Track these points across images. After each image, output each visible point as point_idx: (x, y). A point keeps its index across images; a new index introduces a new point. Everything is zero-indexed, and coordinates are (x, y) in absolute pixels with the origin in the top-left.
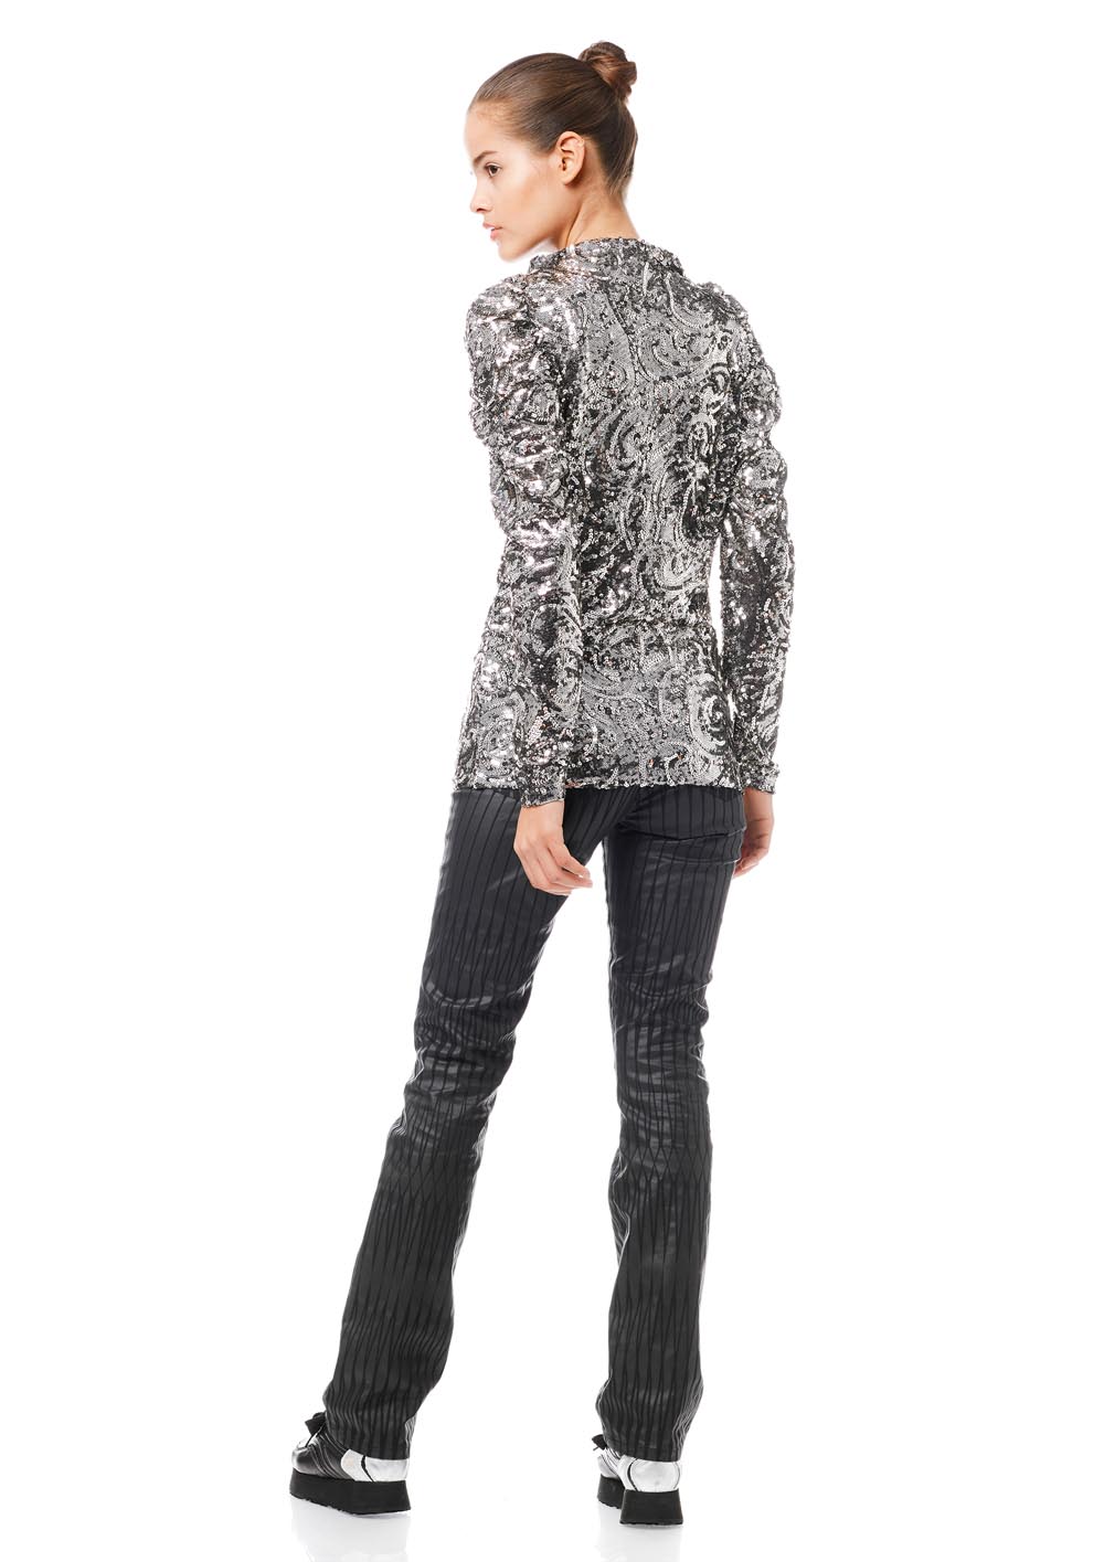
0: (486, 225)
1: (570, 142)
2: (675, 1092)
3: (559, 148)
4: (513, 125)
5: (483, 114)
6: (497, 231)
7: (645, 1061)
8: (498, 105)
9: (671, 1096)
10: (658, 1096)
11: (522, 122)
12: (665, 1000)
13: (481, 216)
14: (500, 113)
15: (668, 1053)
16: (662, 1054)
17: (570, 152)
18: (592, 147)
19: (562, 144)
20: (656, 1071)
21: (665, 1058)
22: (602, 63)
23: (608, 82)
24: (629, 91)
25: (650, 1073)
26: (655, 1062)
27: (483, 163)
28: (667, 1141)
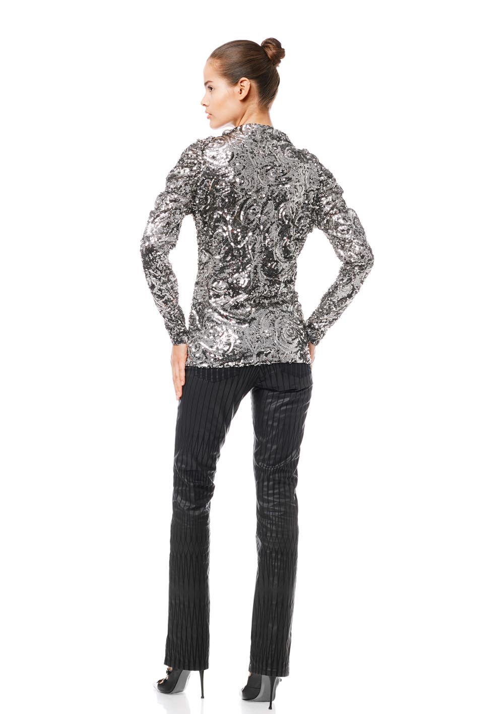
0: (206, 112)
1: (245, 82)
2: (279, 512)
3: (239, 84)
4: (221, 71)
5: (211, 64)
6: (210, 116)
7: (266, 497)
8: (217, 61)
9: (277, 513)
10: (271, 513)
11: (226, 70)
12: (274, 469)
13: (204, 108)
14: (217, 64)
15: (276, 494)
16: (274, 494)
17: (244, 86)
18: (254, 85)
19: (241, 82)
20: (271, 502)
21: (275, 496)
22: (269, 48)
23: (270, 57)
24: (279, 62)
25: (268, 503)
26: (271, 498)
27: (208, 85)
28: (274, 535)
